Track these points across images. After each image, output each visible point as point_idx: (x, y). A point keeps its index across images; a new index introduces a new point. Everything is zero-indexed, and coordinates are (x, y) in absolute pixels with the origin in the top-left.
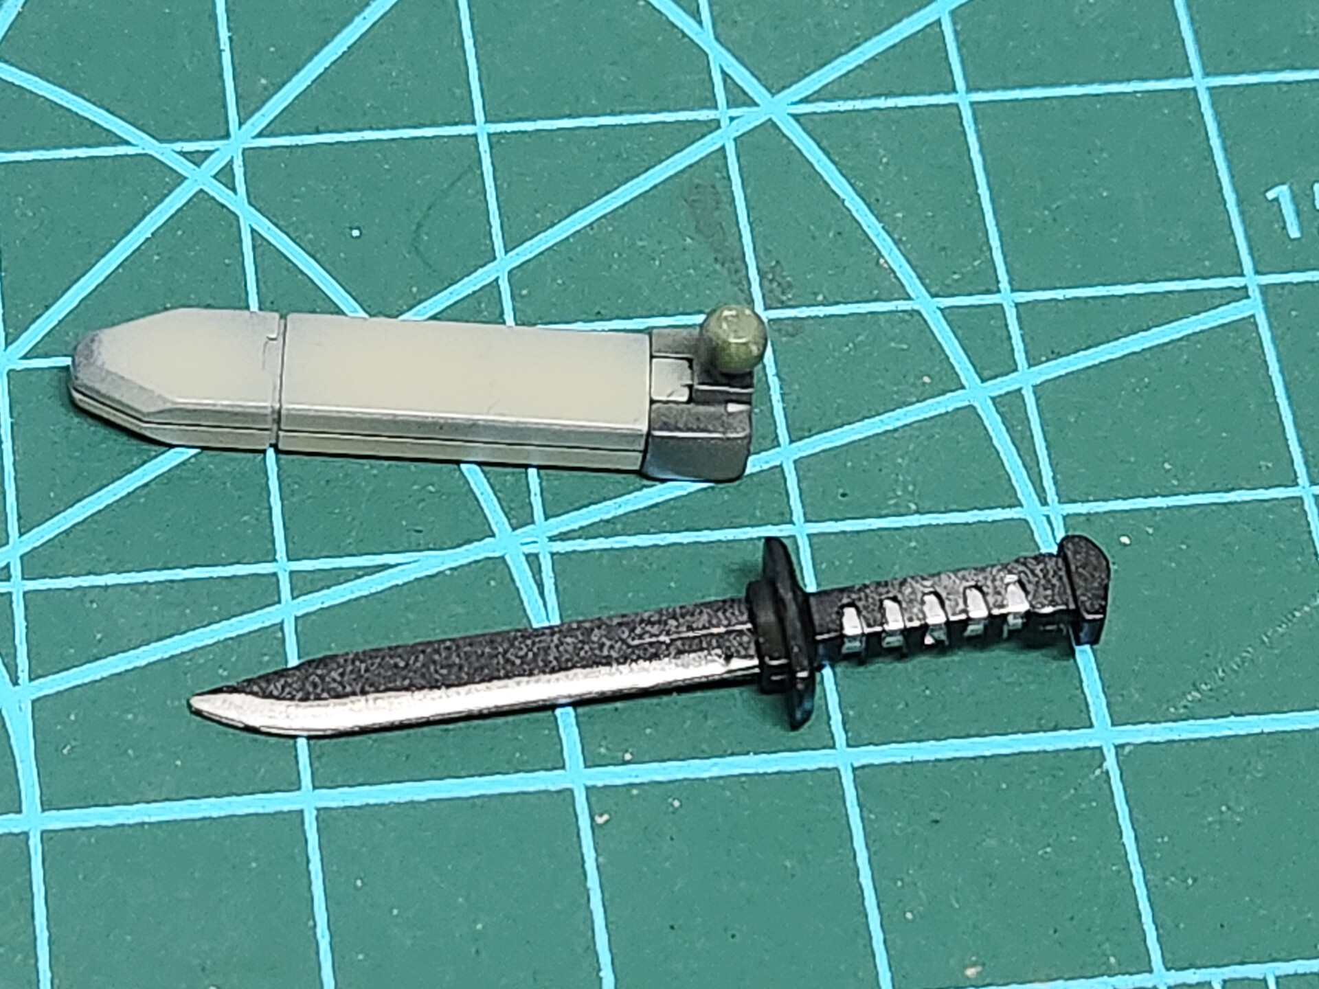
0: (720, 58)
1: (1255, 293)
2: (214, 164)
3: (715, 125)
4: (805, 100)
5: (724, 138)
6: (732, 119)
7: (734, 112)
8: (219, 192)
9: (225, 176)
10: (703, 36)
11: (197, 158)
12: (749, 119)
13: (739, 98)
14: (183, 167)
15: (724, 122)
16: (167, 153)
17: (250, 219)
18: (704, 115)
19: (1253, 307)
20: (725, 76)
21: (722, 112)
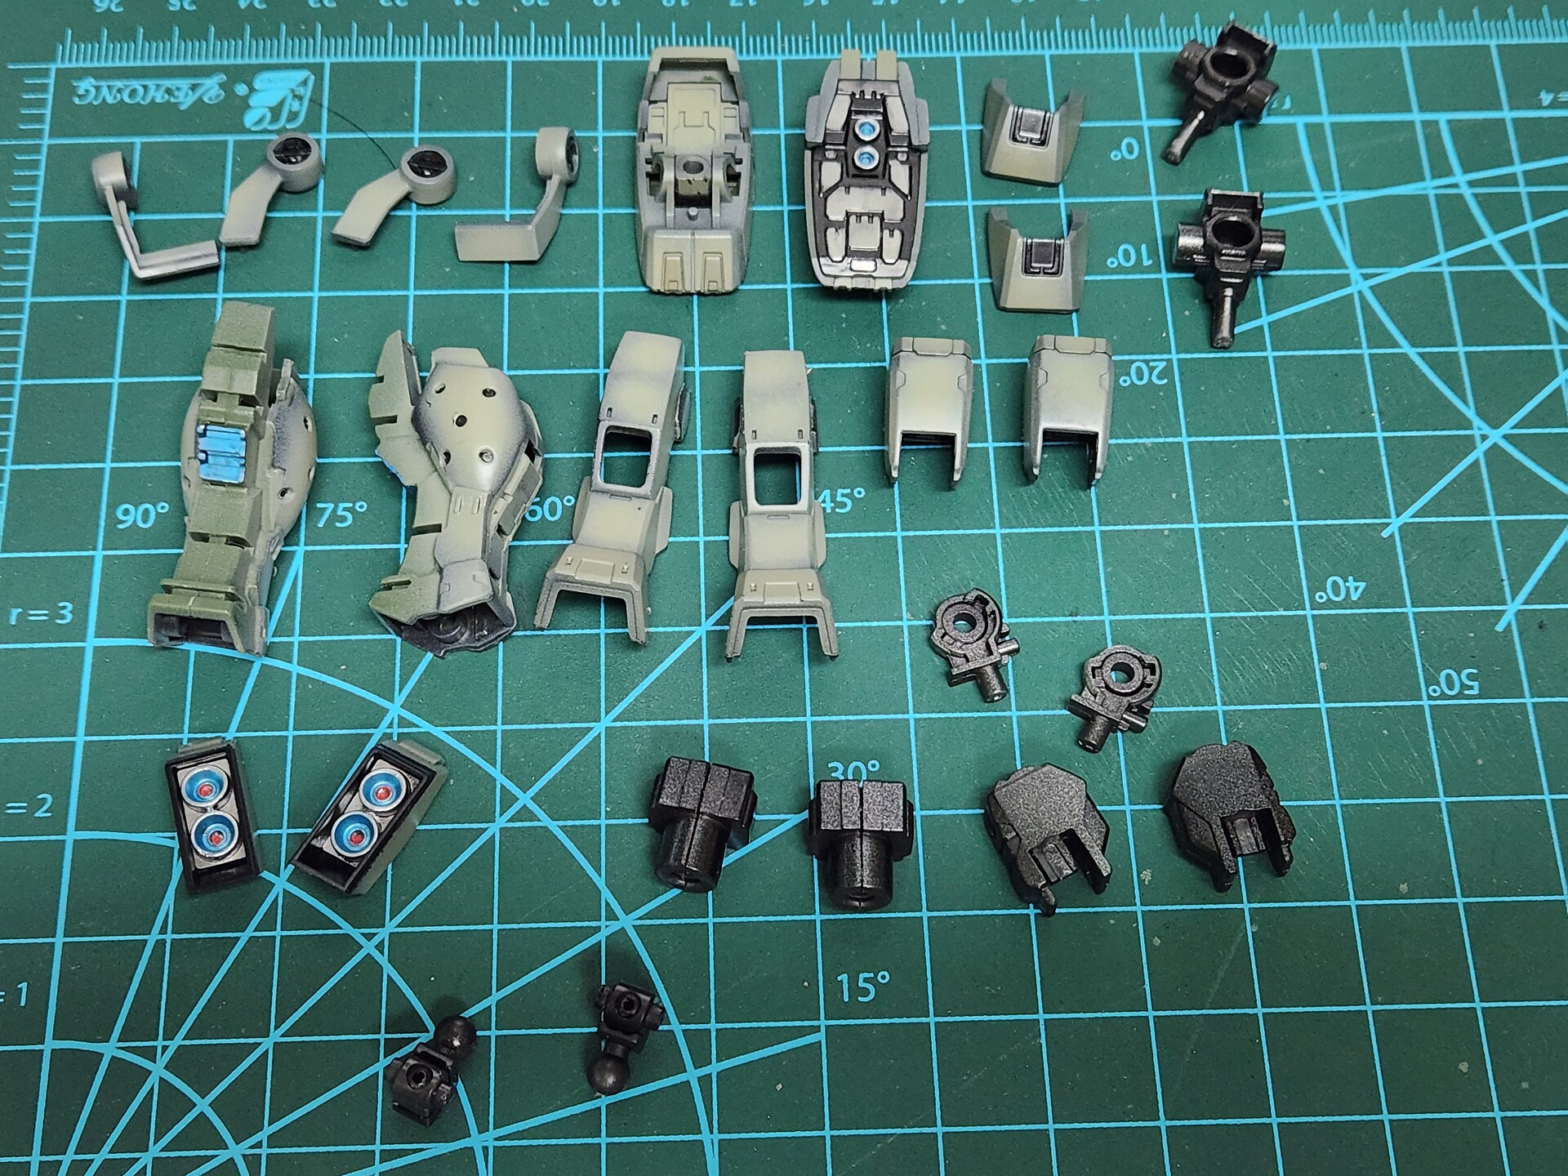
0: (606, 895)
1: (823, 1029)
2: (376, 940)
3: (598, 929)
4: (640, 918)
5: (601, 937)
6: (607, 926)
7: (608, 923)
8: (376, 955)
9: (380, 947)
10: (600, 882)
11: (369, 937)
12: (615, 926)
13: (612, 916)
14: (362, 940)
15: (603, 928)
16: (356, 934)
17: (388, 970)
18: (594, 924)
19: (821, 1036)
20: (607, 904)
21: (603, 923)
